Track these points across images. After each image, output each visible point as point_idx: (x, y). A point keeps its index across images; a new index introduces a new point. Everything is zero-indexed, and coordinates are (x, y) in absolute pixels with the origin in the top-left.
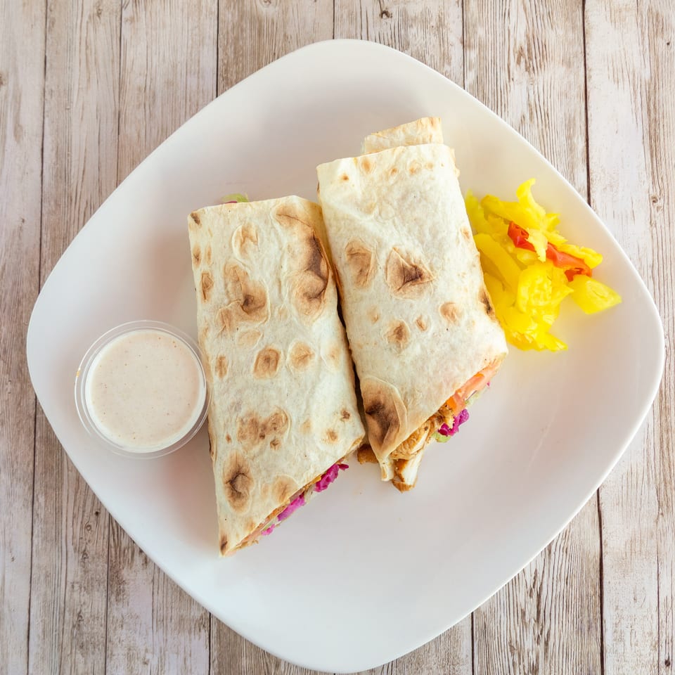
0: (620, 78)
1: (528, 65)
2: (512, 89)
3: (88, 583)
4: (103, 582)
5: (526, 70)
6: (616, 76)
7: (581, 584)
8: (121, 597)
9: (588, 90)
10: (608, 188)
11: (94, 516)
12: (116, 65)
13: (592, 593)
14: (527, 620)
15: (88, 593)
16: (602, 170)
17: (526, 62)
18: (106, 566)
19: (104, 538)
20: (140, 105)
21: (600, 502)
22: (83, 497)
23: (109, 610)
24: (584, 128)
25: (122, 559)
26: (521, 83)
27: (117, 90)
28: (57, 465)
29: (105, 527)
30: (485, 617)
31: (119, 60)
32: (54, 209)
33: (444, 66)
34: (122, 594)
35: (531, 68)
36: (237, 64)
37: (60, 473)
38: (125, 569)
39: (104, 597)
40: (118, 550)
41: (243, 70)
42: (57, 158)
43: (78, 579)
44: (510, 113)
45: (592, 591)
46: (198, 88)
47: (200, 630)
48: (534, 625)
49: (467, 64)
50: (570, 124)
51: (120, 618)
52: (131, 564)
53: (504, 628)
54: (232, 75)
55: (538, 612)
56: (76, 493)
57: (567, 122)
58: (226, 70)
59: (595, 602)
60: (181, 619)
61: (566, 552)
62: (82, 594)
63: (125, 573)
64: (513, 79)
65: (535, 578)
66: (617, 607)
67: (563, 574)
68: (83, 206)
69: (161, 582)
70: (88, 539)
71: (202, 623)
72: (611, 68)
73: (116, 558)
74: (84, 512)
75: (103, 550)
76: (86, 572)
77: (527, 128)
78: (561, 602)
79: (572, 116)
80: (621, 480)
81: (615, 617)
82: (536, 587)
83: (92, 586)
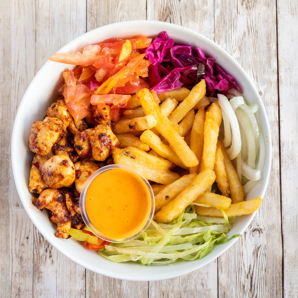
0: (294, 12)
1: (247, 6)
2: (239, 18)
3: (23, 273)
4: (31, 273)
5: (246, 8)
6: (292, 11)
7: (273, 272)
8: (40, 280)
9: (278, 19)
10: (288, 70)
11: (26, 239)
12: (34, 6)
13: (278, 276)
14: (246, 290)
15: (23, 278)
16: (285, 61)
17: (246, 4)
18: (32, 264)
19: (31, 250)
20: (46, 27)
21: (283, 230)
22: (20, 229)
23: (34, 287)
24: (276, 39)
25: (40, 261)
26: (243, 15)
27: (35, 19)
28: (7, 213)
29: (31, 245)
30: (225, 288)
31: (35, 3)
32: (2, 81)
33: (204, 6)
34: (41, 278)
35: (249, 7)
36: (97, 5)
37: (8, 217)
38: (42, 266)
39: (31, 280)
40: (38, 256)
41: (100, 8)
42: (4, 54)
43: (18, 271)
44: (238, 31)
45: (279, 275)
46: (77, 17)
47: (80, 296)
48: (249, 292)
49: (216, 5)
50: (268, 37)
51: (40, 291)
52: (45, 264)
53: (234, 294)
54: (94, 11)
55: (251, 286)
56: (17, 227)
57: (267, 35)
58: (91, 8)
59: (280, 280)
60: (71, 291)
61: (265, 256)
62: (20, 278)
63: (42, 268)
64: (239, 13)
65: (249, 269)
66: (291, 283)
67: (264, 267)
68: (18, 79)
69: (61, 272)
70: (23, 251)
71: (81, 293)
72: (290, 7)
73: (37, 260)
74: (20, 237)
75: (31, 256)
76: (22, 267)
77: (247, 39)
78: (263, 281)
79: (270, 32)
80: (293, 219)
81: (289, 288)
82: (250, 273)
83: (25, 275)
